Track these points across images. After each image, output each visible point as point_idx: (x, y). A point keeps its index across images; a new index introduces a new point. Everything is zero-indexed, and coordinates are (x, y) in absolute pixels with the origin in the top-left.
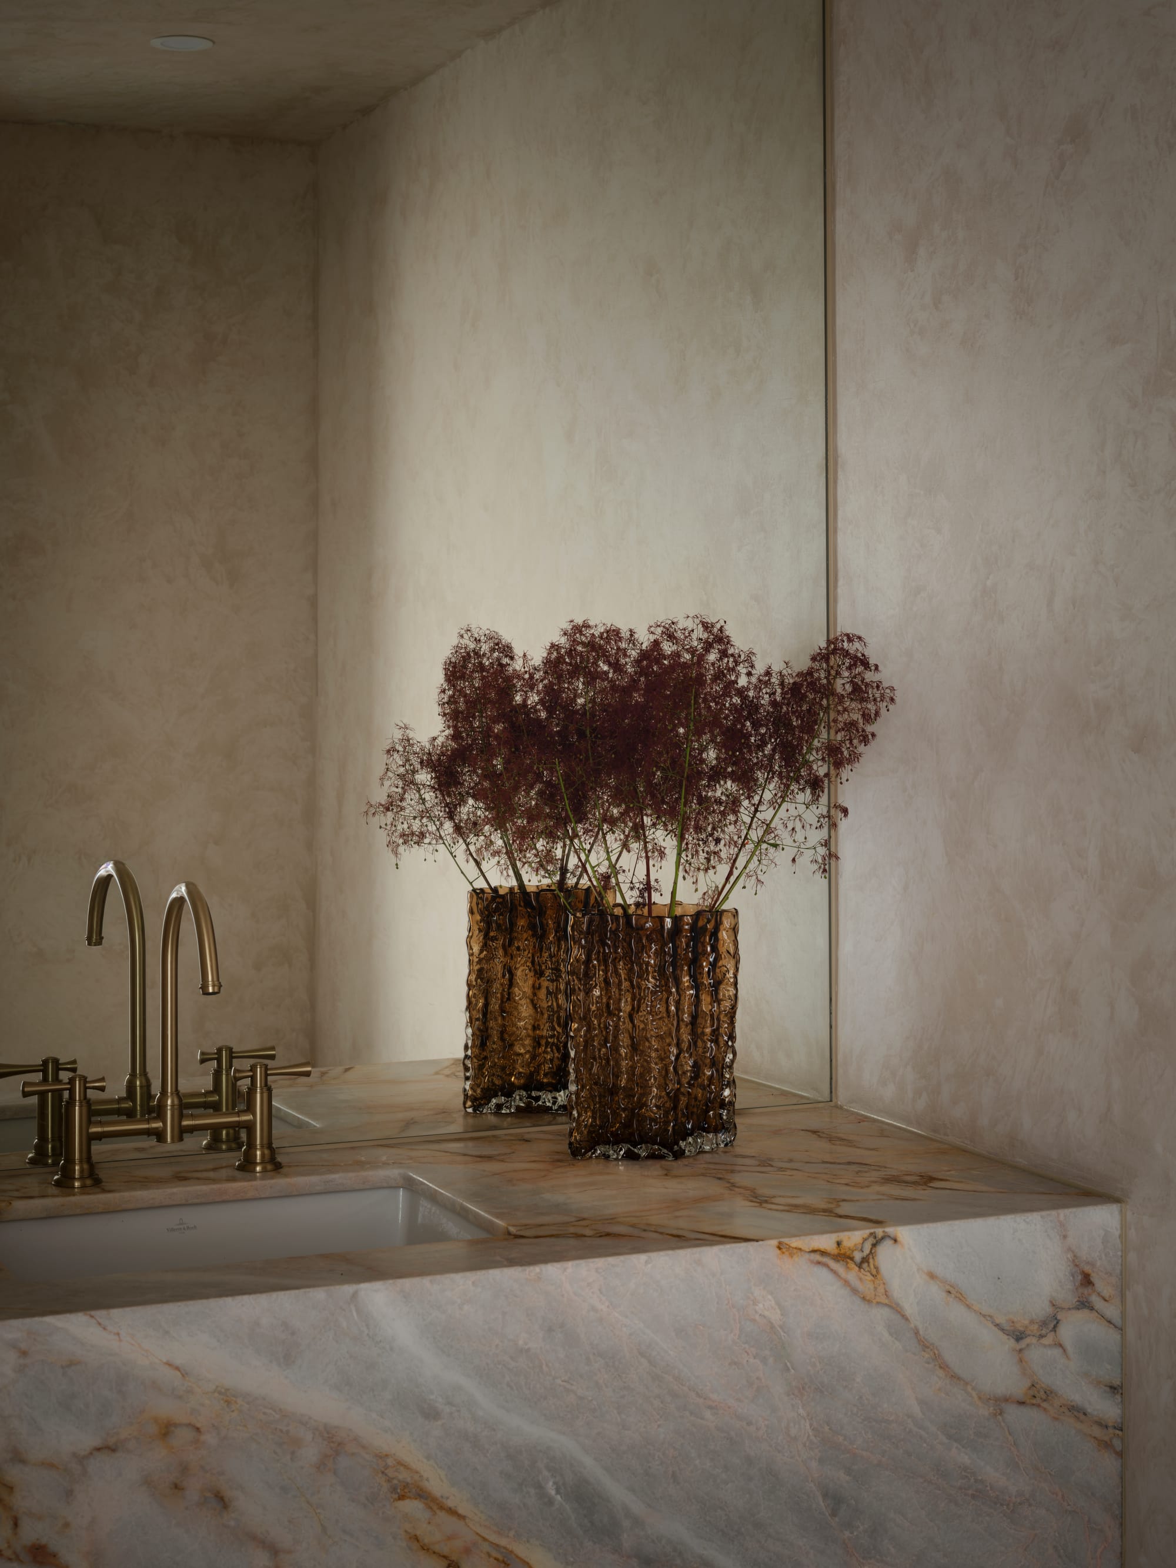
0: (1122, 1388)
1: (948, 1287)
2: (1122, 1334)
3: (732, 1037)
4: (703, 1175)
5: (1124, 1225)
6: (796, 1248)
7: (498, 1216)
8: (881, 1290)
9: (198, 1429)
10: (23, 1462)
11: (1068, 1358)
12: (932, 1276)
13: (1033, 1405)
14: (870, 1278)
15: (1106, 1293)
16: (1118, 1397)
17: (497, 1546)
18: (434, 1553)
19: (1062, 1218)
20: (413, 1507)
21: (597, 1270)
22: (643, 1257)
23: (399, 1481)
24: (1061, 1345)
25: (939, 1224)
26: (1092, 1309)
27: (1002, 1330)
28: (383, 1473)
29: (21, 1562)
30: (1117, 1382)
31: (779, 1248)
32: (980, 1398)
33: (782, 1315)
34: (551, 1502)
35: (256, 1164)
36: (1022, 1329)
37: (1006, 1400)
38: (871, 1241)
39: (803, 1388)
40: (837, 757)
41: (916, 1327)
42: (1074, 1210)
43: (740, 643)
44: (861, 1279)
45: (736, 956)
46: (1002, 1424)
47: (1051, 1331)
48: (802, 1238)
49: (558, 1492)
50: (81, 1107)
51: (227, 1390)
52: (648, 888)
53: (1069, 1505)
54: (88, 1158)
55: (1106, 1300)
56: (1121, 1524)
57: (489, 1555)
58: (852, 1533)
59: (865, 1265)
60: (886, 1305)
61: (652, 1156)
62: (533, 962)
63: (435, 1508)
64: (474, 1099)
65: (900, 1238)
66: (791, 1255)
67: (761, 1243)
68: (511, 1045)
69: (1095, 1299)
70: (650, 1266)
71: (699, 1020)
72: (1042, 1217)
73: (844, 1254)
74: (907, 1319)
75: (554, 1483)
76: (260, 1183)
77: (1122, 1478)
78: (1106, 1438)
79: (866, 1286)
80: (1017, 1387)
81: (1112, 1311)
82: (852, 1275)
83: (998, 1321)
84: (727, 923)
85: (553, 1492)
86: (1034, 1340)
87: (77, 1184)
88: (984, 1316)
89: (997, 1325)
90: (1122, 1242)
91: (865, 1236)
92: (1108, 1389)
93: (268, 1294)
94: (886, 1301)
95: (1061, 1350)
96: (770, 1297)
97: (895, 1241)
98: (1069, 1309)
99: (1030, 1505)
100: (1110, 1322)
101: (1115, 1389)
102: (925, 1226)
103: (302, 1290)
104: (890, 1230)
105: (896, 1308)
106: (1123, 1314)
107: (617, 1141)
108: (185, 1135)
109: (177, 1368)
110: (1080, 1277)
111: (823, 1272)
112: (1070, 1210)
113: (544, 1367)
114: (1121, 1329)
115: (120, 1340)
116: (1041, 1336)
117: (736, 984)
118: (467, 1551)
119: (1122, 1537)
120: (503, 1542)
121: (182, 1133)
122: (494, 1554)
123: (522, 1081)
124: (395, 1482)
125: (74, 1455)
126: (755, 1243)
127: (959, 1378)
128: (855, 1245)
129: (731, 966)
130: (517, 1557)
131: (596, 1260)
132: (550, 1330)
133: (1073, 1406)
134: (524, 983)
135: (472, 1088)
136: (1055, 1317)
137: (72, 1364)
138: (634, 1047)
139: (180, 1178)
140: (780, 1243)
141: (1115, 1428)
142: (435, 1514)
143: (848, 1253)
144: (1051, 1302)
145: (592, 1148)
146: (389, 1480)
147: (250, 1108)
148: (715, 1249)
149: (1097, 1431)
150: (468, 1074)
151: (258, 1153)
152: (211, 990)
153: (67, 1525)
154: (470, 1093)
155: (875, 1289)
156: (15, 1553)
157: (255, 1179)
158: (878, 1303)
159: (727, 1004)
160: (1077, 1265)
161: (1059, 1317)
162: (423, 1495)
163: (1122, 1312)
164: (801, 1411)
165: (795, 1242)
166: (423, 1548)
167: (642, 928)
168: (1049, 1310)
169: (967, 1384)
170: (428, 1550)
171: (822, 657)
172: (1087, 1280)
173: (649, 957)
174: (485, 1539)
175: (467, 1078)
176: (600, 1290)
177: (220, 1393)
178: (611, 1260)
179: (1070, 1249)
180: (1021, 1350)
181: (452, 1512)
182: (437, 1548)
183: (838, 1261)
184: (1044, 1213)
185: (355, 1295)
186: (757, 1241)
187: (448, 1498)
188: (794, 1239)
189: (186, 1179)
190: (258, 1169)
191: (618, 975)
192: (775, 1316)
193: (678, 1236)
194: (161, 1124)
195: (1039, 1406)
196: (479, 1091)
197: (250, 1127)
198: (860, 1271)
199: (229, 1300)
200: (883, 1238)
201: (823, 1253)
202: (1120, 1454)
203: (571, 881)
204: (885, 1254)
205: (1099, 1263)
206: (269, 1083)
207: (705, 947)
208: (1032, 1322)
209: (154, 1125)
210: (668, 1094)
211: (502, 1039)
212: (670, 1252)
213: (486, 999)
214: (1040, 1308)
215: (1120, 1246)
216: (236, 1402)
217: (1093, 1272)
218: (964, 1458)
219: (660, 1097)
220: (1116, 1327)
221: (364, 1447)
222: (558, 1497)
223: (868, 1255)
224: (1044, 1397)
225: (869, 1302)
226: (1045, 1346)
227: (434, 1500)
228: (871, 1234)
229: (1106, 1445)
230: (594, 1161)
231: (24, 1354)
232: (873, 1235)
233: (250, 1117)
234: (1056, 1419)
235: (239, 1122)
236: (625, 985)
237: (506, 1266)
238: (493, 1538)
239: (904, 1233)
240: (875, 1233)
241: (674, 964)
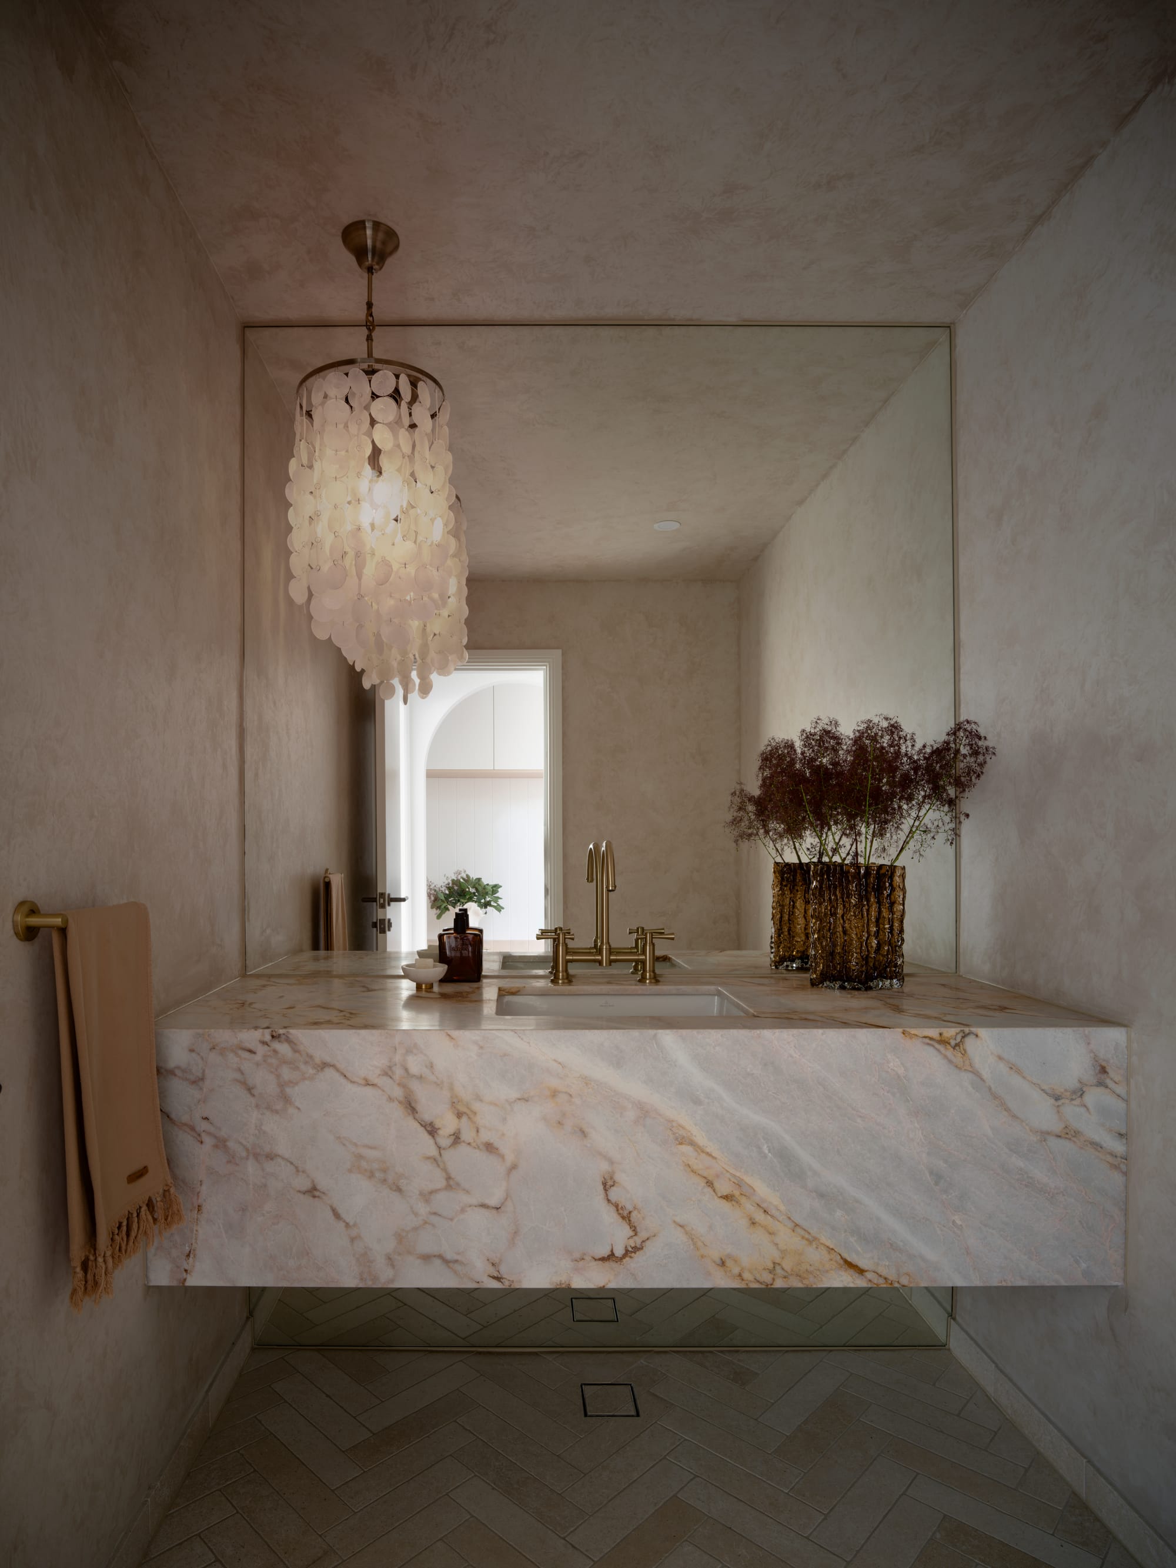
0: (1127, 1135)
1: (1011, 1066)
2: (1127, 1104)
3: (901, 931)
4: (872, 998)
5: (1129, 1040)
6: (914, 1034)
7: (751, 1007)
8: (967, 1062)
9: (571, 1095)
10: (481, 1101)
11: (1090, 1113)
12: (1000, 1058)
13: (1066, 1138)
14: (960, 1055)
15: (1116, 1079)
16: (1124, 1141)
17: (734, 1176)
18: (699, 1174)
19: (1086, 1032)
20: (686, 1149)
21: (793, 1035)
22: (820, 1031)
23: (679, 1135)
24: (1085, 1106)
25: (1005, 1029)
26: (1107, 1087)
27: (1046, 1093)
28: (670, 1129)
29: (480, 1150)
30: (1123, 1131)
31: (904, 1034)
32: (1031, 1131)
33: (905, 1070)
34: (765, 1156)
35: (647, 979)
36: (1059, 1094)
37: (1048, 1133)
38: (961, 1034)
39: (918, 1112)
40: (961, 785)
41: (990, 1086)
42: (1095, 1028)
43: (907, 728)
44: (954, 1056)
45: (904, 890)
46: (1046, 1147)
47: (1079, 1097)
48: (918, 1029)
49: (769, 1152)
50: (562, 946)
51: (586, 1077)
52: (856, 854)
53: (1090, 1198)
54: (566, 970)
55: (1116, 1083)
56: (1126, 1215)
57: (730, 1180)
58: (948, 1196)
59: (957, 1048)
60: (970, 1071)
61: (854, 989)
62: (805, 897)
63: (699, 1151)
64: (775, 962)
65: (979, 1035)
66: (911, 1038)
67: (892, 1029)
68: (794, 937)
69: (1108, 1082)
70: (824, 1036)
71: (881, 921)
72: (1074, 1031)
73: (944, 1041)
74: (984, 1081)
75: (767, 1147)
76: (649, 987)
77: (1126, 1187)
78: (1116, 1163)
79: (958, 1058)
80: (1057, 1127)
81: (1121, 1090)
82: (949, 1053)
83: (1043, 1088)
84: (898, 873)
85: (767, 1151)
86: (1067, 1101)
87: (560, 982)
88: (1034, 1084)
89: (1042, 1090)
90: (1128, 1050)
91: (958, 1032)
92: (1117, 1135)
93: (608, 1030)
94: (971, 1070)
95: (1085, 1109)
96: (897, 1060)
97: (977, 1036)
98: (1091, 1086)
99: (1064, 1195)
100: (1119, 1096)
101: (1122, 1135)
102: (996, 1029)
103: (626, 1030)
104: (973, 1030)
105: (976, 1073)
106: (1128, 1093)
107: (833, 979)
108: (612, 964)
109: (560, 1063)
110: (1099, 1068)
111: (931, 1049)
112: (1092, 1028)
113: (762, 1084)
114: (1126, 1101)
115: (530, 1046)
116: (1072, 1100)
117: (903, 905)
118: (717, 1176)
119: (1126, 1221)
120: (738, 1174)
121: (611, 962)
122: (733, 1180)
123: (799, 955)
124: (677, 1135)
125: (507, 1100)
126: (888, 1029)
127: (1017, 1118)
128: (951, 1036)
129: (901, 894)
130: (746, 1183)
131: (792, 1030)
132: (765, 1065)
133: (1093, 1142)
134: (799, 904)
135: (774, 957)
136: (1081, 1089)
137: (505, 1055)
138: (845, 932)
139: (609, 983)
140: (904, 1031)
141: (1122, 1158)
142: (699, 1154)
143: (947, 1040)
144: (1079, 1080)
145: (822, 982)
146: (674, 1134)
147: (644, 952)
148: (865, 1030)
149: (1109, 1159)
150: (773, 951)
151: (648, 974)
152: (610, 889)
153: (503, 1135)
154: (774, 959)
155: (964, 1062)
156: (477, 1145)
157: (646, 985)
158: (965, 1070)
159: (897, 915)
160: (1097, 1061)
161: (1084, 1090)
162: (692, 1143)
163: (1127, 1091)
164: (916, 1125)
165: (913, 1031)
166: (692, 1171)
167: (848, 872)
168: (1078, 1085)
169: (1023, 1121)
170: (695, 1173)
171: (954, 732)
172: (1103, 1070)
173: (853, 887)
174: (727, 1171)
175: (772, 953)
176: (795, 1046)
177: (582, 1078)
178: (802, 1031)
179: (1091, 1051)
180: (1058, 1106)
181: (709, 1154)
182: (700, 1172)
183: (940, 1044)
184: (1075, 1029)
185: (655, 1035)
186: (890, 1028)
187: (706, 1147)
188: (912, 1029)
189: (611, 983)
190: (648, 981)
191: (836, 896)
192: (901, 1071)
193: (845, 1023)
194: (600, 957)
195: (1070, 1139)
196: (778, 958)
197: (644, 962)
198: (954, 1051)
199: (587, 1031)
200: (969, 1034)
201: (931, 1039)
202: (1125, 1174)
203: (825, 859)
204: (970, 1043)
205: (1112, 1061)
206: (653, 942)
207: (885, 883)
208: (1066, 1090)
209: (597, 958)
210: (862, 957)
211: (789, 934)
212: (837, 1030)
213: (781, 914)
214: (1072, 1083)
215: (1126, 1052)
216: (591, 1084)
217: (1108, 1066)
218: (1021, 1163)
219: (858, 958)
220: (1123, 1099)
221: (660, 1115)
222: (770, 1154)
223: (959, 1042)
224: (1074, 1134)
225: (960, 1069)
226: (1075, 1105)
227: (699, 1147)
228: (961, 1031)
229: (1116, 1167)
230: (823, 989)
231: (481, 1048)
232: (963, 1031)
233: (644, 957)
234: (1081, 1148)
235: (638, 959)
236: (840, 900)
237: (740, 1028)
238: (732, 1171)
239: (983, 1032)
240: (963, 1030)
241: (866, 890)
